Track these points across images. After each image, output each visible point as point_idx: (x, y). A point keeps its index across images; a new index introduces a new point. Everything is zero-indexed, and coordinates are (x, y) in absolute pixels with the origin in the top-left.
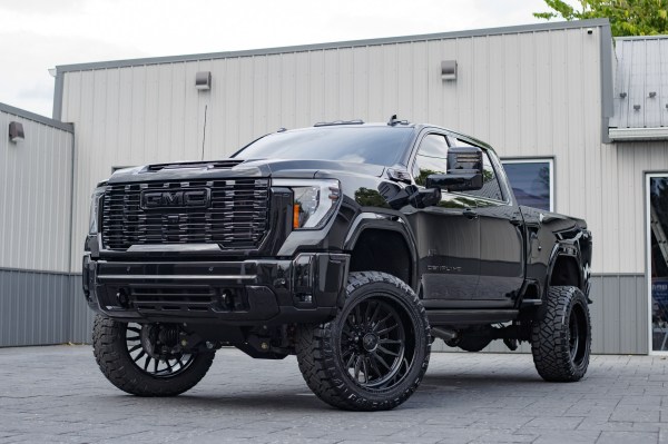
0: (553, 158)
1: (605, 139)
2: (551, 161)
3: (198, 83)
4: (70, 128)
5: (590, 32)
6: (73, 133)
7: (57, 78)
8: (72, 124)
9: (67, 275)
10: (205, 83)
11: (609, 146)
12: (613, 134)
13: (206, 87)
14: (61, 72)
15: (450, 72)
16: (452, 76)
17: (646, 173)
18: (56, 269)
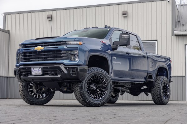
0: (156, 40)
1: (173, 35)
2: (156, 42)
3: (48, 18)
4: (8, 32)
5: (169, 2)
6: (9, 34)
7: (4, 16)
8: (9, 31)
9: (7, 77)
10: (50, 18)
11: (174, 37)
12: (176, 33)
13: (50, 19)
14: (5, 15)
15: (125, 14)
16: (126, 16)
17: (186, 45)
18: (4, 75)
